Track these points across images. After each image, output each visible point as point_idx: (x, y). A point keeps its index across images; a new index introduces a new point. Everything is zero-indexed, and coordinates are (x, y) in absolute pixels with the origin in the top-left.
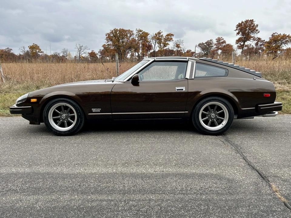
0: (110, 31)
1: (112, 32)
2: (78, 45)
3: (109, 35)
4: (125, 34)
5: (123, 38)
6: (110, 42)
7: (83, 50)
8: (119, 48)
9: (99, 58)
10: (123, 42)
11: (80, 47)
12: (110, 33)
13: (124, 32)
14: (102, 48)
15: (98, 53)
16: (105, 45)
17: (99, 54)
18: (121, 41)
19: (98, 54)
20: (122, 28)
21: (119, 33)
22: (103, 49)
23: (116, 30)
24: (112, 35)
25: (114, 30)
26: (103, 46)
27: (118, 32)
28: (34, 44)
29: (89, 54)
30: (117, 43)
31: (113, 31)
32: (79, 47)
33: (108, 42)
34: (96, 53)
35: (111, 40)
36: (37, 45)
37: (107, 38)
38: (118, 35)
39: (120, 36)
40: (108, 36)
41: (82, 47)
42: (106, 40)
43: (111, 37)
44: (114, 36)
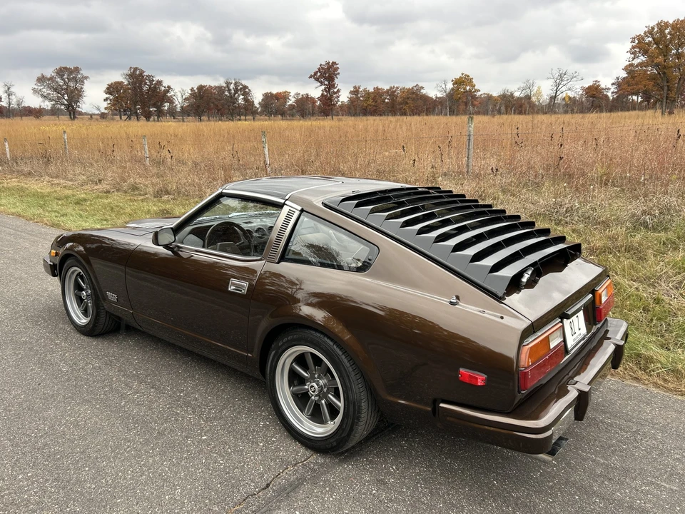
0: (646, 29)
1: (650, 32)
2: (554, 72)
3: (640, 39)
5: (681, 45)
6: (642, 57)
7: (566, 82)
8: (664, 73)
9: (611, 98)
10: (679, 56)
11: (560, 75)
12: (645, 33)
14: (624, 74)
15: (610, 86)
16: (631, 65)
17: (613, 89)
18: (674, 52)
19: (609, 89)
20: (682, 18)
21: (670, 33)
22: (626, 75)
23: (662, 26)
24: (650, 39)
25: (657, 24)
26: (625, 69)
27: (667, 31)
28: (462, 74)
29: (585, 90)
30: (661, 59)
31: (653, 28)
32: (556, 76)
33: (634, 59)
34: (603, 86)
35: (645, 52)
36: (468, 76)
37: (633, 47)
38: (669, 36)
39: (671, 40)
40: (637, 42)
41: (565, 74)
42: (629, 53)
43: (647, 44)
44: (657, 42)
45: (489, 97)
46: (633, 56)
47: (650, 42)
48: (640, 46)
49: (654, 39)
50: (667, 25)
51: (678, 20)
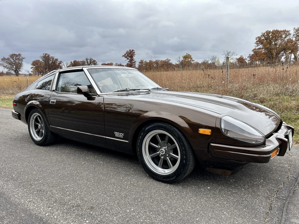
0: (262, 34)
1: (263, 35)
2: (225, 52)
3: (259, 38)
4: (279, 35)
5: (276, 40)
6: (260, 46)
7: (230, 56)
8: (270, 52)
9: (248, 63)
10: (276, 44)
11: (228, 53)
12: (261, 36)
13: (278, 33)
14: (252, 53)
15: (247, 58)
16: (255, 49)
17: (248, 59)
18: (273, 43)
19: (247, 59)
20: (276, 29)
21: (271, 35)
22: (253, 53)
23: (268, 33)
24: (264, 38)
25: (266, 32)
26: (253, 51)
27: (270, 35)
28: (187, 54)
29: (237, 59)
30: (268, 46)
31: (264, 34)
32: (226, 54)
33: (257, 46)
34: (244, 58)
35: (262, 43)
36: (189, 55)
37: (257, 41)
38: (271, 37)
39: (272, 38)
40: (258, 39)
41: (230, 53)
42: (255, 44)
43: (262, 40)
44: (266, 39)
45: (198, 64)
46: (257, 45)
47: (263, 39)
48: (259, 41)
49: (265, 38)
50: (270, 32)
51: (274, 30)
